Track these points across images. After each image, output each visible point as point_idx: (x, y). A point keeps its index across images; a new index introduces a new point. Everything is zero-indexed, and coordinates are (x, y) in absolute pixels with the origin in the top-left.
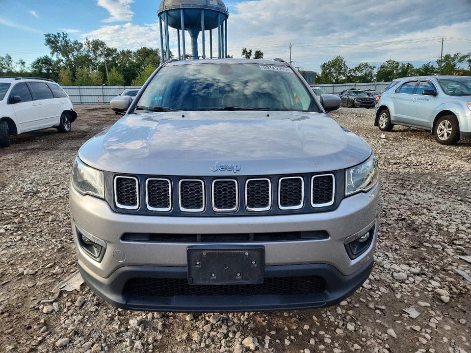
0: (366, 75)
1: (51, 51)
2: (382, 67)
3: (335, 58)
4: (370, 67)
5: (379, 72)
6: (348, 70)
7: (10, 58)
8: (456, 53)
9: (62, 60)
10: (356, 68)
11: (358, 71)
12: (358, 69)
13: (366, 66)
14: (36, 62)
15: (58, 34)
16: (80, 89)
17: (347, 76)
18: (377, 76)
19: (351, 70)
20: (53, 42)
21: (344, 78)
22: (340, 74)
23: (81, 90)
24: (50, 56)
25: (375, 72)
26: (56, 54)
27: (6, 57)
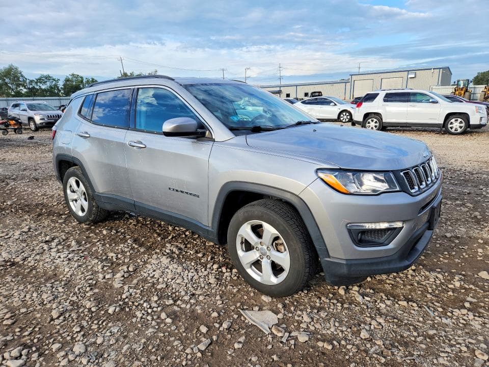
0: (51, 87)
2: (67, 80)
3: (7, 66)
4: (54, 80)
5: (64, 85)
6: (28, 81)
8: (131, 72)
10: (37, 80)
11: (41, 83)
12: (40, 80)
13: (48, 78)
17: (29, 88)
18: (64, 89)
19: (31, 81)
21: (25, 90)
22: (18, 85)
25: (61, 84)
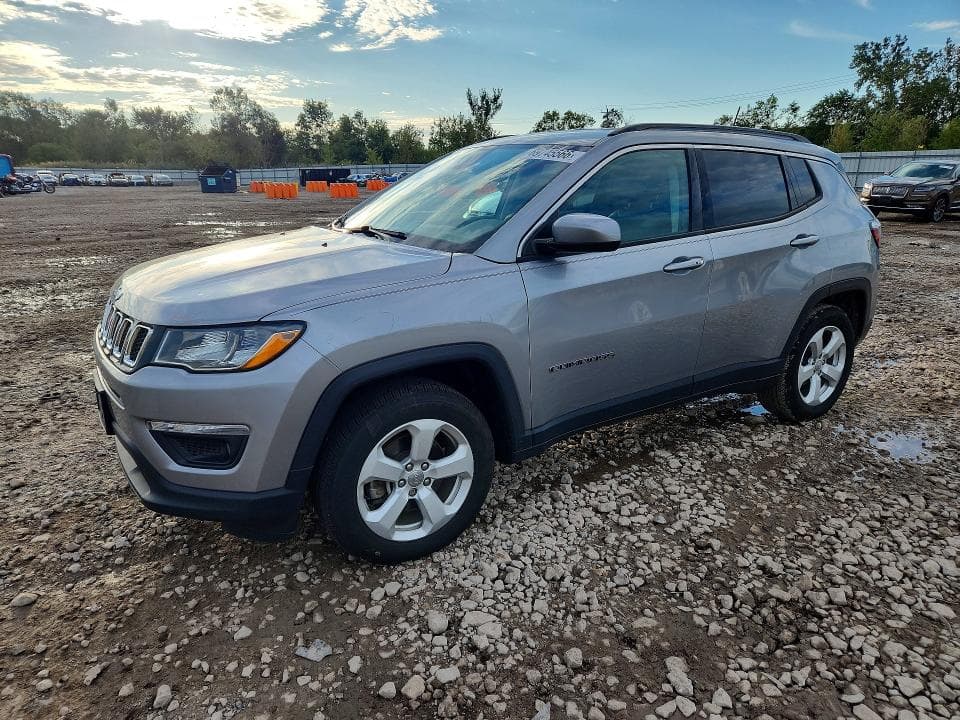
1: (858, 78)
7: (774, 101)
9: (874, 96)
14: (821, 105)
15: (886, 40)
16: (861, 158)
20: (868, 60)
23: (862, 160)
24: (851, 89)
26: (868, 83)
27: (769, 101)
